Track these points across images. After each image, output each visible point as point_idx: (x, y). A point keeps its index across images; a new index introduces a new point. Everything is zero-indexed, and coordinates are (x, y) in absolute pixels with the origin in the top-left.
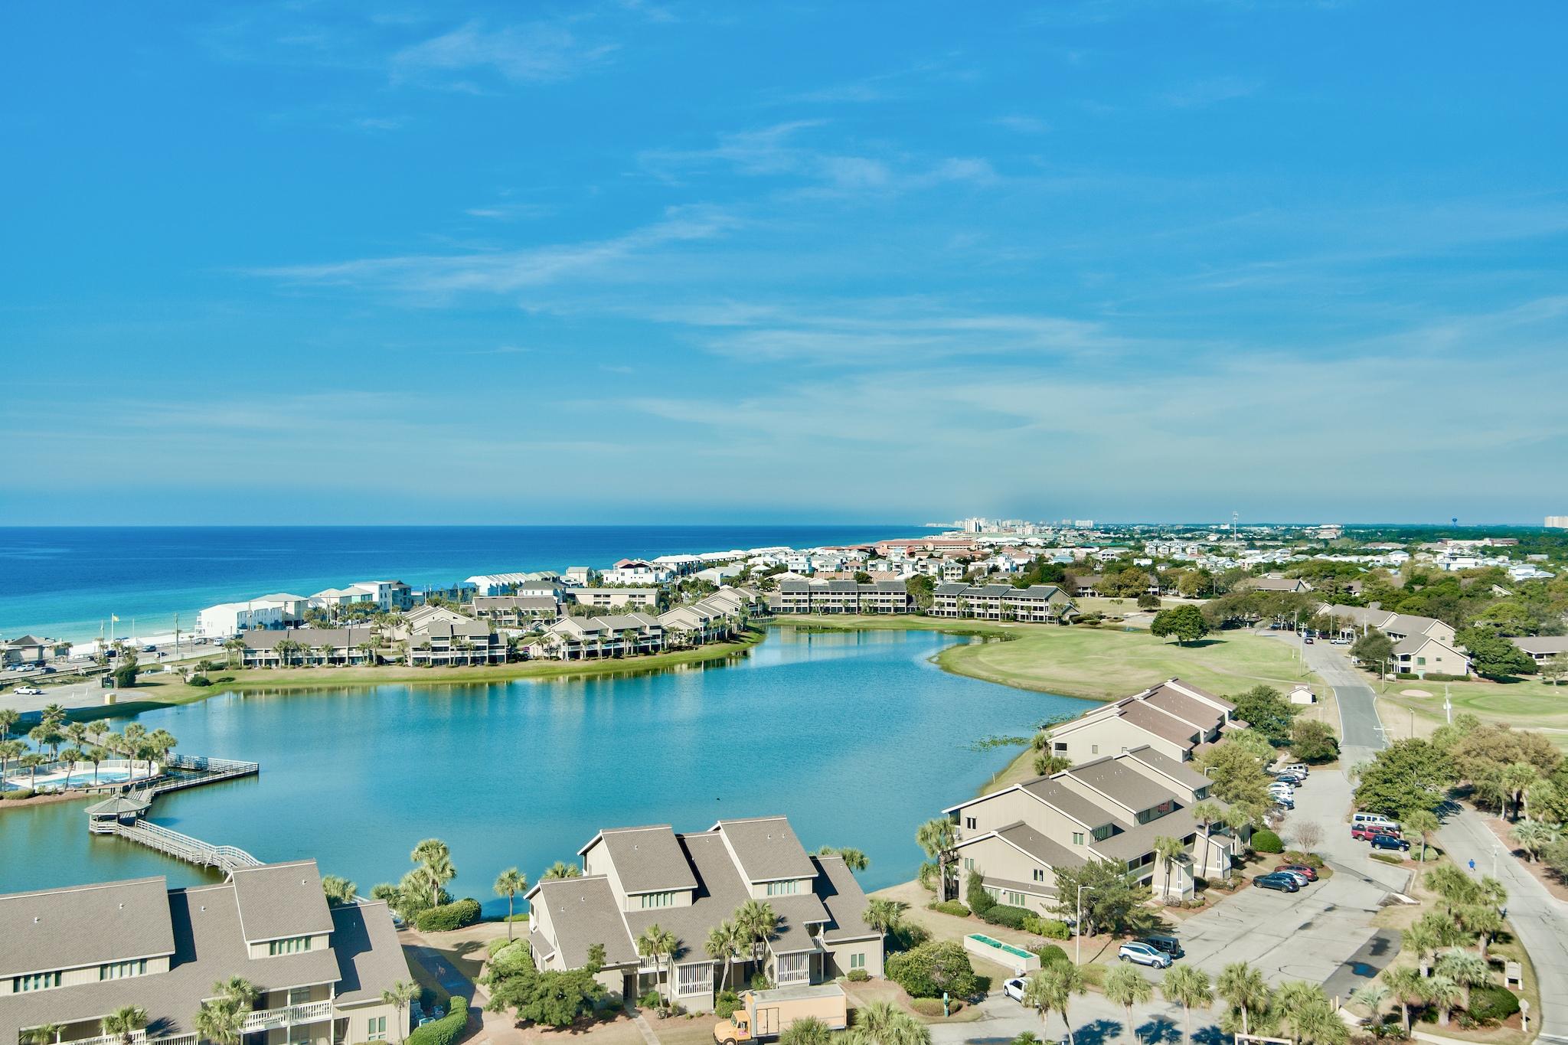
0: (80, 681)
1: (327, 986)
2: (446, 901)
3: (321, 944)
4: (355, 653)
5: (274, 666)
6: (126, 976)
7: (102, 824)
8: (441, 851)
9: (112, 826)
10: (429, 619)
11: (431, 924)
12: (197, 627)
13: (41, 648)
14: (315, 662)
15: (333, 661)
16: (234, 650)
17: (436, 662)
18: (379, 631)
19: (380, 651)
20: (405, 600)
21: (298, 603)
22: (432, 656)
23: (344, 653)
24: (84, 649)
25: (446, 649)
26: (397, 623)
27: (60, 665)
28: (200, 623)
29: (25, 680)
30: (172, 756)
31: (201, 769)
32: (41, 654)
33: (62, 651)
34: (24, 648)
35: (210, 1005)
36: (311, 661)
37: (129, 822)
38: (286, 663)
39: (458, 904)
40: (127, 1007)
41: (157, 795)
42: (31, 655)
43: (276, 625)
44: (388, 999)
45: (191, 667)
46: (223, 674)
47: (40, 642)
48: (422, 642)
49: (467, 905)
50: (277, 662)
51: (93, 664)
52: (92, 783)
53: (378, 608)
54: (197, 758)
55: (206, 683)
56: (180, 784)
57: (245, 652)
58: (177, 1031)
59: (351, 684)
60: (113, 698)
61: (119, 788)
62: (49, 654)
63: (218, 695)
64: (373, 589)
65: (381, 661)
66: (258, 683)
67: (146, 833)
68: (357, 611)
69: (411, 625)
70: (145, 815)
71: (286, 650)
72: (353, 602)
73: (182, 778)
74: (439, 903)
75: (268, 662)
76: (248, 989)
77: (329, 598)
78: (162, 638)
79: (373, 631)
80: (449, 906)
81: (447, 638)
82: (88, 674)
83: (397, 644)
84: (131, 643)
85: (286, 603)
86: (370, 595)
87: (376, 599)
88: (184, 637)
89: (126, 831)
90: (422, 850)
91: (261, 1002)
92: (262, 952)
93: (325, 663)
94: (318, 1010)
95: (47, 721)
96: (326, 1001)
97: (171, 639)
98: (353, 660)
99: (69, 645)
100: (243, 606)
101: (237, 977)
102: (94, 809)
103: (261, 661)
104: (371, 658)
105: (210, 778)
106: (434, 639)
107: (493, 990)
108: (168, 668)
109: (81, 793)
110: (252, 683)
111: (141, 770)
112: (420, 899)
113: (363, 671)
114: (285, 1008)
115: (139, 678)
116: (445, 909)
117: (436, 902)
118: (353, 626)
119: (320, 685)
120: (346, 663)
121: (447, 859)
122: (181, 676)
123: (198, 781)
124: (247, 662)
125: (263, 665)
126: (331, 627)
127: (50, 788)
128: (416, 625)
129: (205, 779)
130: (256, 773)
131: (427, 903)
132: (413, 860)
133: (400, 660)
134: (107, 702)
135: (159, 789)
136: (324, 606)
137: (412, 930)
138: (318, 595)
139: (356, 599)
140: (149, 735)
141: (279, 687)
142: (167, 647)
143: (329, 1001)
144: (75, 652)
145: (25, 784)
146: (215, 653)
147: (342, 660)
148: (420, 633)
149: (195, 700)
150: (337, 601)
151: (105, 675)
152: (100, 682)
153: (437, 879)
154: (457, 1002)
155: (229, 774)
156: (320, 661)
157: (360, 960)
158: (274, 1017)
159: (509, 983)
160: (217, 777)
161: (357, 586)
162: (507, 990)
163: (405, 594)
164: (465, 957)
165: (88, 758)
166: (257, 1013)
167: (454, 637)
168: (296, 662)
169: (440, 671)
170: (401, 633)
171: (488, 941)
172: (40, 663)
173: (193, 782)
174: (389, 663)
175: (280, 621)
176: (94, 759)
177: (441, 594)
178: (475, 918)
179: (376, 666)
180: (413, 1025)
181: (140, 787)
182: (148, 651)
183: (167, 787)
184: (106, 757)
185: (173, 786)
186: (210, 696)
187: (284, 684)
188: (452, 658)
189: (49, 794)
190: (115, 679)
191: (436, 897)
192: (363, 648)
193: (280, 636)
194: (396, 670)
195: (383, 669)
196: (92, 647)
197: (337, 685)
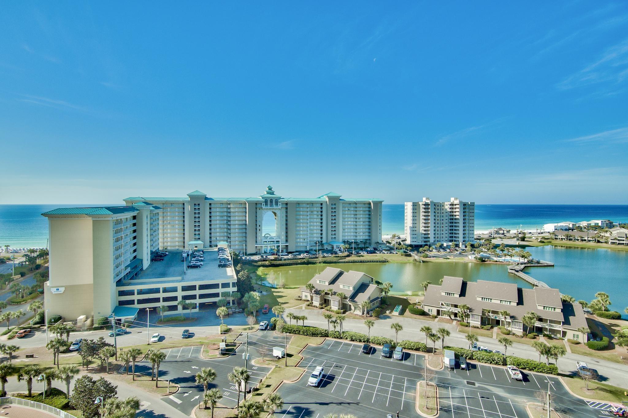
0: (512, 239)
1: (560, 322)
2: (607, 310)
3: (559, 311)
4: (589, 239)
5: (563, 240)
6: (506, 304)
7: (511, 270)
8: (605, 296)
9: (513, 271)
10: (618, 231)
11: (601, 315)
12: (543, 229)
13: (504, 231)
14: (576, 240)
15: (582, 240)
16: (552, 235)
17: (619, 244)
18: (600, 233)
19: (599, 239)
20: (611, 226)
21: (573, 225)
22: (618, 242)
23: (586, 238)
24: (513, 232)
25: (624, 240)
26: (606, 232)
27: (508, 235)
28: (544, 228)
29: (499, 237)
30: (530, 258)
31: (538, 262)
32: (504, 232)
33: (508, 232)
34: (500, 230)
35: (526, 316)
36: (575, 240)
37: (517, 271)
38: (567, 239)
39: (612, 312)
40: (505, 311)
41: (526, 267)
42: (501, 232)
43: (566, 230)
44: (579, 330)
45: (540, 238)
46: (548, 240)
47: (504, 229)
48: (614, 237)
49: (615, 313)
50: (564, 239)
51: (515, 235)
52: (510, 261)
53: (601, 227)
54: (537, 260)
55: (543, 242)
56: (532, 265)
57: (555, 236)
58: (518, 320)
59: (588, 247)
60: (519, 243)
61: (517, 263)
62: (505, 232)
63: (547, 245)
64: (599, 222)
65: (599, 242)
66: (558, 244)
67: (521, 274)
68: (593, 227)
69: (611, 233)
70: (522, 270)
71: (567, 236)
72: (592, 225)
73: (533, 264)
74: (604, 310)
75: (562, 239)
76: (536, 315)
77: (584, 224)
78: (533, 231)
79: (597, 233)
80: (608, 312)
81: (624, 237)
82: (514, 237)
83: (605, 238)
84: (525, 231)
85: (569, 224)
86: (598, 224)
87: (600, 224)
88: (539, 231)
89: (516, 273)
90: (599, 294)
91: (540, 320)
92: (542, 308)
93: (580, 241)
94: (557, 327)
95: (501, 246)
96: (560, 325)
97: (535, 231)
98: (589, 241)
99: (510, 231)
100: (556, 224)
101: (533, 312)
102: (509, 267)
103: (559, 238)
104: (595, 241)
105: (540, 265)
106: (619, 237)
107: (619, 339)
108: (533, 238)
109: (508, 263)
110: (557, 244)
111: (522, 260)
112: (598, 308)
113: (592, 244)
114: (547, 323)
115: (526, 239)
116: (606, 312)
117: (603, 310)
118: (591, 231)
119: (578, 246)
120: (587, 241)
121: (608, 299)
122: (537, 240)
123: (537, 265)
124: (555, 238)
125: (560, 239)
126: (583, 231)
127: (501, 261)
128: (613, 233)
129: (539, 265)
130: (553, 266)
131: (600, 309)
132: (595, 296)
133: (606, 242)
134: (517, 244)
135: (526, 265)
136: (582, 226)
137: (594, 315)
138: (580, 223)
139: (593, 224)
140: (525, 252)
141: (565, 245)
142: (534, 233)
143: (561, 326)
144: (511, 232)
145: (495, 259)
146: (547, 235)
147: (585, 240)
148: (615, 235)
149: (540, 246)
150: (586, 225)
151: (518, 238)
152: (516, 239)
153: (603, 303)
154: (605, 339)
155: (545, 265)
156: (578, 240)
157: (571, 318)
158: (544, 324)
159: (625, 339)
160: (542, 265)
161: (593, 221)
162: (623, 340)
163: (611, 224)
164: (612, 327)
165: (509, 256)
166: (539, 322)
167: (626, 237)
168: (570, 240)
169: (620, 246)
170: (608, 235)
171: (622, 325)
172: (503, 234)
173: (535, 265)
174: (602, 242)
175: (567, 229)
176: (511, 256)
177: (625, 224)
178: (619, 318)
179: (597, 243)
180: (588, 340)
181: (522, 264)
182: (529, 233)
183: (528, 265)
184: (514, 256)
185: (530, 265)
186: (544, 245)
187: (566, 245)
188: (626, 243)
189: (500, 262)
190: (520, 239)
191: (603, 308)
192: (593, 238)
193: (566, 232)
194: (604, 245)
195: (599, 244)
196: (515, 231)
197: (584, 247)
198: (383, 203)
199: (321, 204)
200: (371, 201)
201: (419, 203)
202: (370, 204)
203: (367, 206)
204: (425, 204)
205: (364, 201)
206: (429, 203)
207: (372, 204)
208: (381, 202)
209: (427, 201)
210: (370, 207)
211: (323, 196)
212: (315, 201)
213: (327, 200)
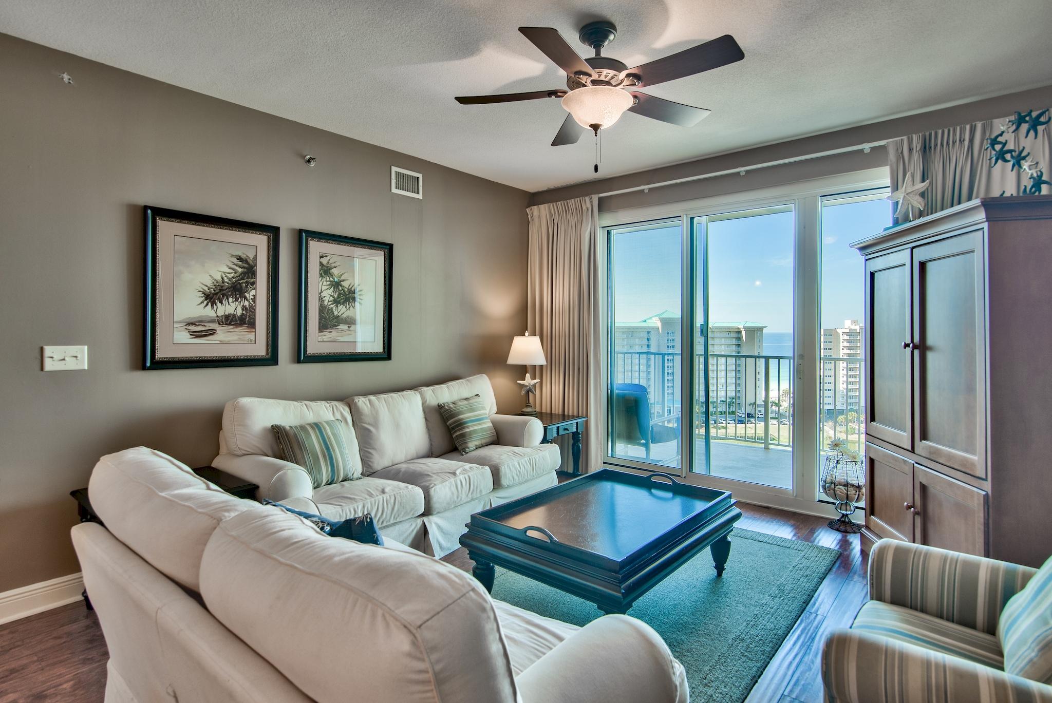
198: (765, 331)
199: (649, 333)
200: (741, 326)
201: (837, 330)
202: (739, 332)
203: (734, 335)
204: (848, 331)
205: (728, 328)
206: (858, 331)
207: (744, 333)
208: (761, 329)
209: (853, 327)
210: (739, 339)
211: (650, 318)
212: (637, 328)
213: (659, 324)
